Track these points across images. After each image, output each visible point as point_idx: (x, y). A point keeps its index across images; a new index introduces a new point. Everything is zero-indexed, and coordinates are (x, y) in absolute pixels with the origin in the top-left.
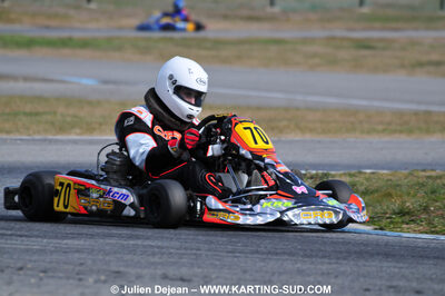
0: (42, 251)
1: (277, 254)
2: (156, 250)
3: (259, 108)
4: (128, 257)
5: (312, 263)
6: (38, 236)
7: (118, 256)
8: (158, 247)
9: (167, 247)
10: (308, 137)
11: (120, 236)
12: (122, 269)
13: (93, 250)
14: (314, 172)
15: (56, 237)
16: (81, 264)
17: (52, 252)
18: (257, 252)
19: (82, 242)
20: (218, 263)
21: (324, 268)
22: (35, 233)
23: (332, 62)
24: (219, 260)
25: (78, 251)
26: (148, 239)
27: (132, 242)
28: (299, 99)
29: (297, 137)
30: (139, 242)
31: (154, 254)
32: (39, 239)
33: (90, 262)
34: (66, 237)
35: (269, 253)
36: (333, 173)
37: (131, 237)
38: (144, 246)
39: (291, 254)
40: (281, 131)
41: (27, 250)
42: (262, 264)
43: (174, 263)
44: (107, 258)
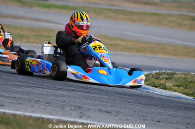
0: (47, 95)
1: (150, 105)
2: (97, 99)
3: (146, 43)
4: (85, 101)
5: (165, 110)
6: (46, 88)
7: (81, 100)
8: (98, 98)
9: (102, 98)
10: (167, 56)
11: (82, 91)
12: (82, 105)
13: (69, 96)
14: (169, 72)
15: (54, 90)
16: (64, 102)
17: (52, 96)
18: (141, 104)
19: (65, 92)
20: (123, 106)
21: (170, 113)
22: (45, 87)
23: (181, 25)
24: (124, 105)
25: (63, 96)
26: (94, 93)
27: (87, 94)
28: (165, 40)
29: (163, 56)
30: (90, 95)
31: (96, 100)
32: (47, 90)
33: (68, 101)
34: (58, 89)
35: (146, 104)
36: (177, 73)
37: (86, 92)
38: (92, 97)
39: (156, 106)
40: (156, 53)
41: (41, 94)
42: (143, 109)
43: (104, 105)
44: (75, 100)
